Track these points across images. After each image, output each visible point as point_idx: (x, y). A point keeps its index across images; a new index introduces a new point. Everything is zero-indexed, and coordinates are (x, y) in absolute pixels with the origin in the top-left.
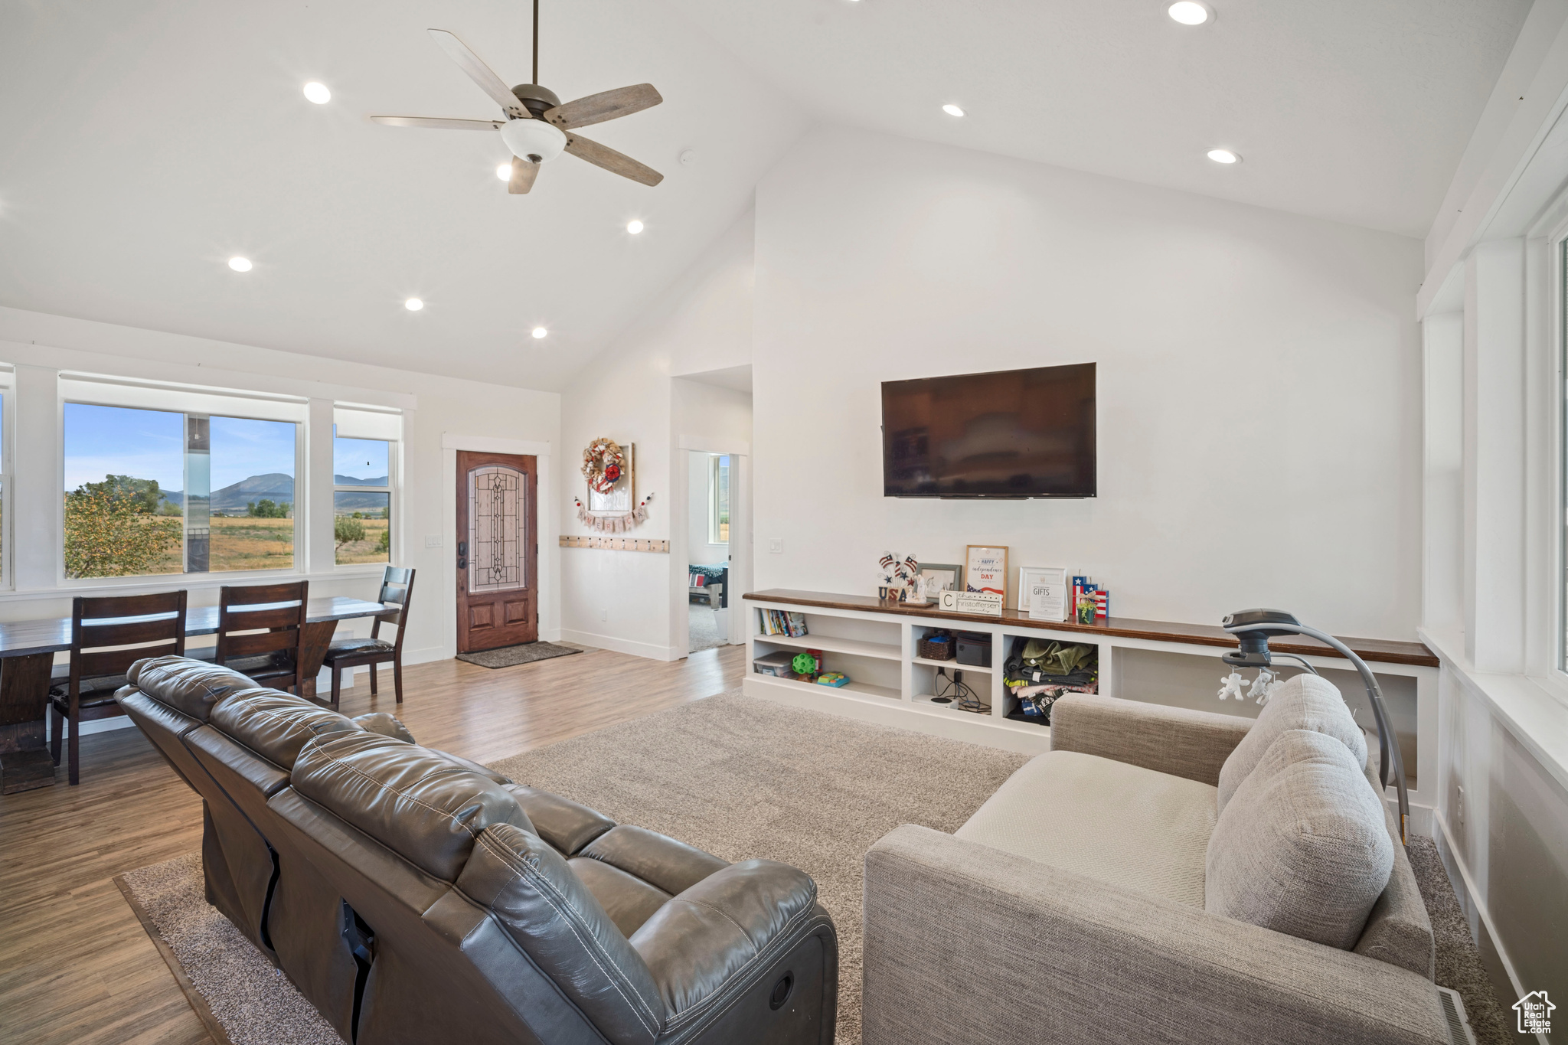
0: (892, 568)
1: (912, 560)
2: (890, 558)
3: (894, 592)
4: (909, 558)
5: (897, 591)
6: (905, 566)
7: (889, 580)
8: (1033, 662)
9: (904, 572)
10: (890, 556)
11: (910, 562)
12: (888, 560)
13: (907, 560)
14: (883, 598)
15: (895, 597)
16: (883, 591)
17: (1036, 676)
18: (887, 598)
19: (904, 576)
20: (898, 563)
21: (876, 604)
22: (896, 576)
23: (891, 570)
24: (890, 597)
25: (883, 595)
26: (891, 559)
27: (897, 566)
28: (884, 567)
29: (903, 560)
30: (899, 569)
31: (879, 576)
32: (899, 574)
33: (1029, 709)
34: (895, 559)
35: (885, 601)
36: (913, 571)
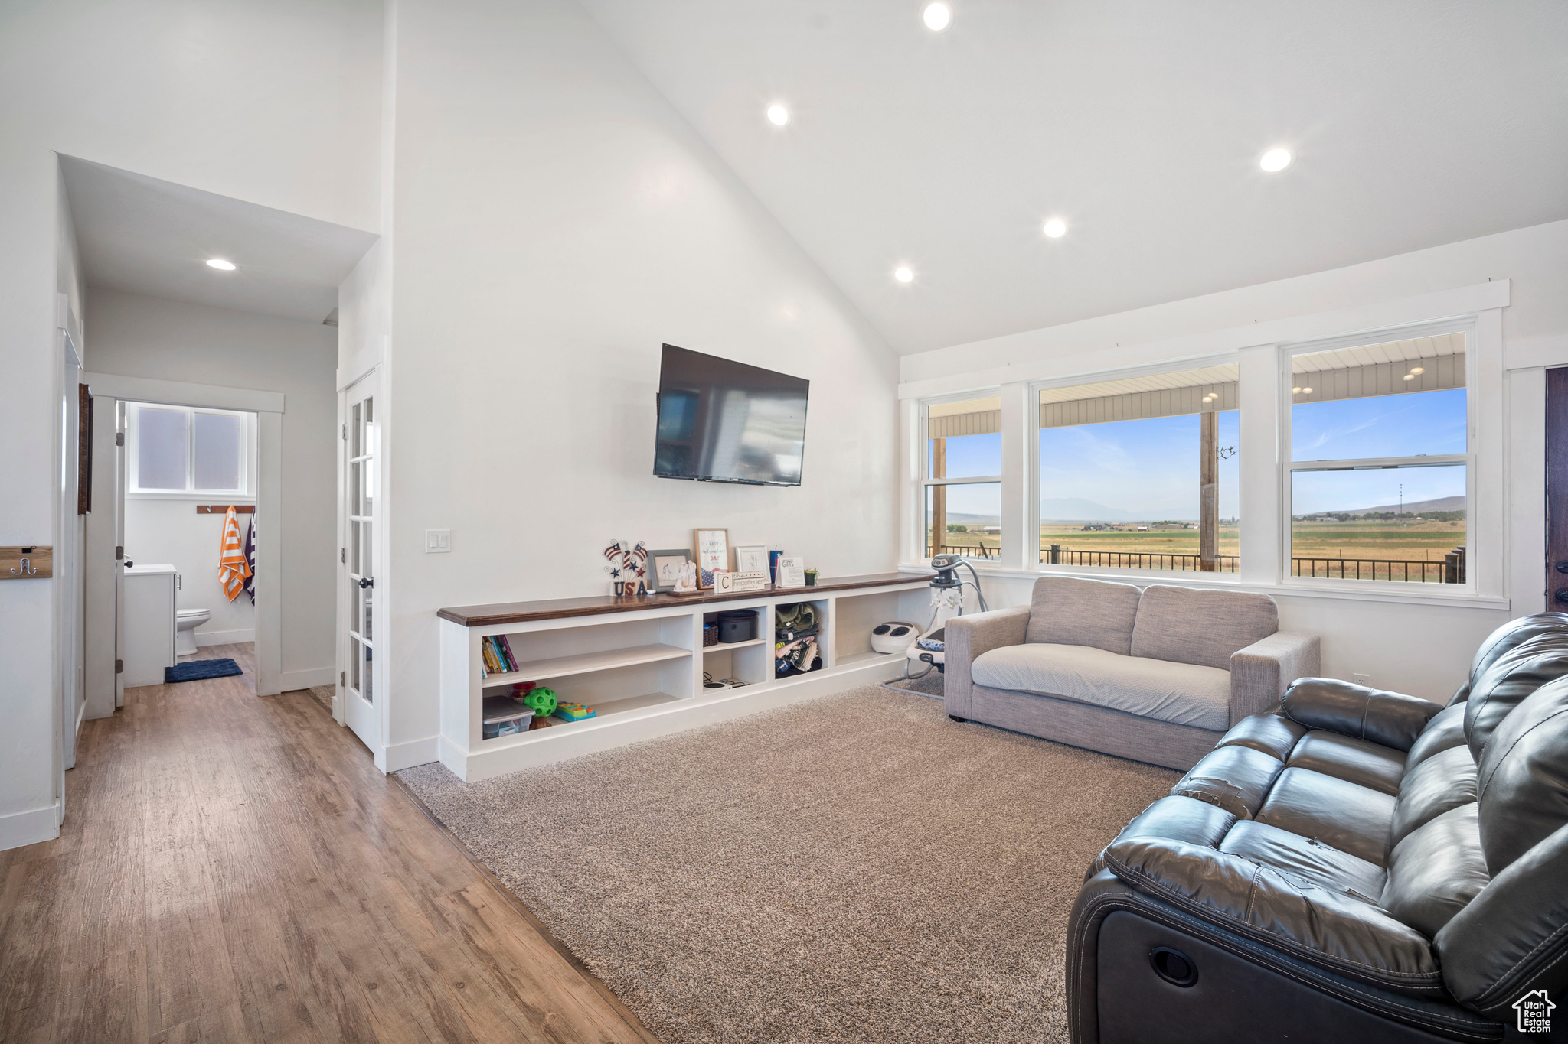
0: (618, 559)
1: (641, 548)
2: (616, 547)
3: (630, 586)
4: (638, 545)
5: (633, 584)
6: (634, 555)
7: (615, 573)
8: (788, 624)
9: (633, 562)
10: (617, 545)
11: (639, 551)
12: (615, 550)
13: (636, 548)
14: (619, 595)
15: (631, 591)
16: (619, 586)
17: (791, 636)
18: (624, 594)
19: (633, 567)
20: (628, 553)
21: (611, 603)
22: (625, 568)
23: (618, 562)
24: (626, 592)
25: (619, 591)
26: (619, 548)
27: (626, 556)
28: (610, 559)
29: (631, 548)
30: (628, 559)
31: (606, 569)
32: (628, 565)
33: (783, 666)
34: (623, 549)
35: (622, 598)
36: (642, 560)
